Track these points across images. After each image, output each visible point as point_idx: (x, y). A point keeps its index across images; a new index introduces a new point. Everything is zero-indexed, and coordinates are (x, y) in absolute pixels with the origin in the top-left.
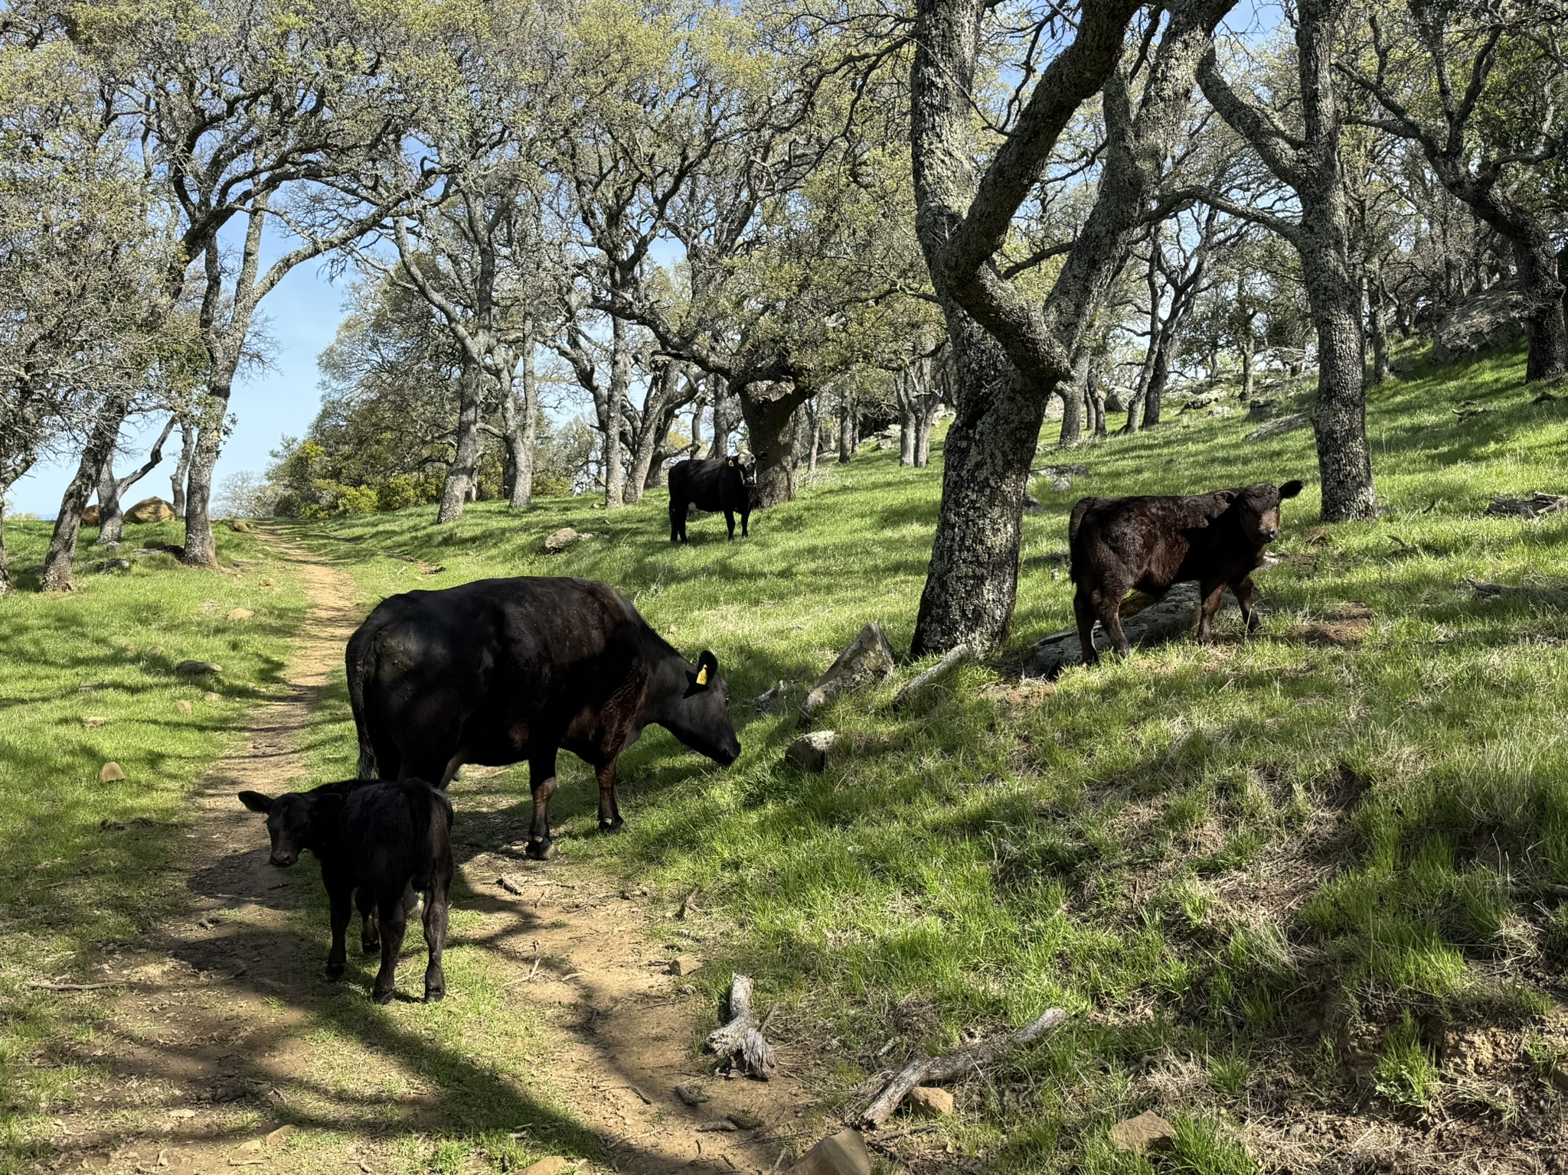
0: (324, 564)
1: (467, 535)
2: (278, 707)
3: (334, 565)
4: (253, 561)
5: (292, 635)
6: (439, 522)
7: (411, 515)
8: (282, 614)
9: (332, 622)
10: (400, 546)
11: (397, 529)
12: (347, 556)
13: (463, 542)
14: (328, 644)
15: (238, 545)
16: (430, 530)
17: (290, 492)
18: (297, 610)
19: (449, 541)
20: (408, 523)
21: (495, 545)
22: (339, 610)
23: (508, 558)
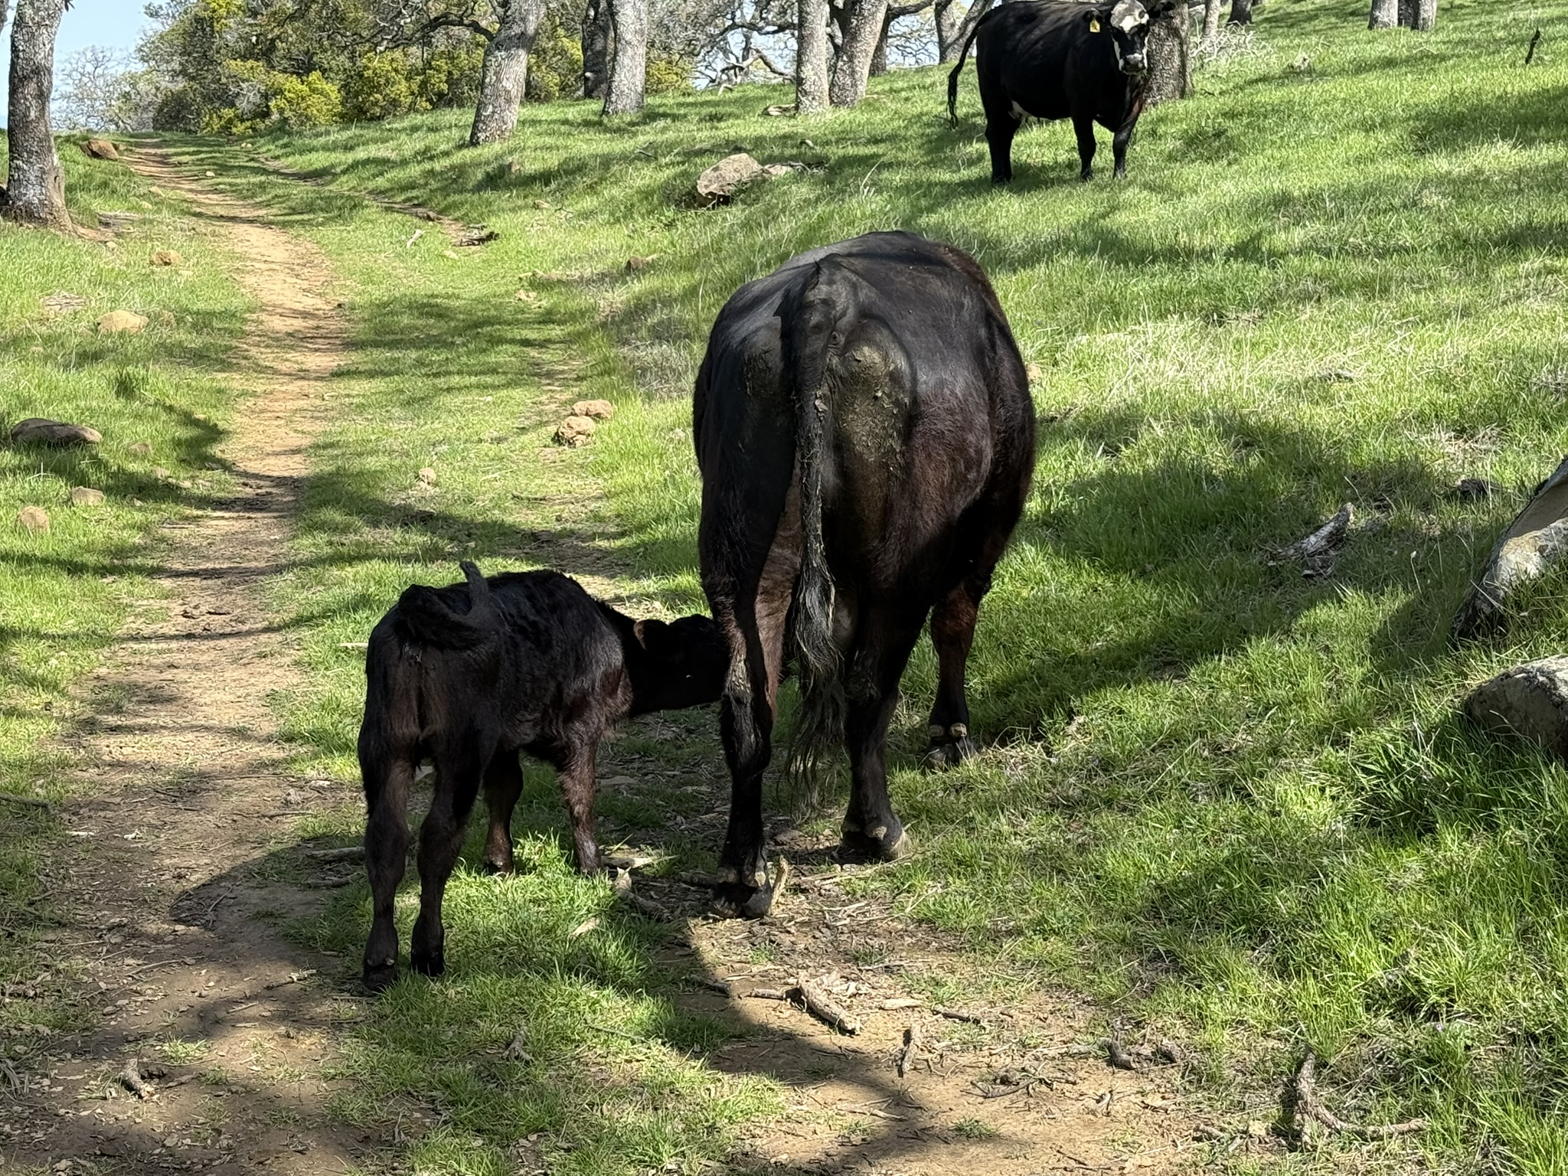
0: (268, 224)
1: (531, 167)
2: (221, 524)
3: (284, 225)
4: (136, 216)
5: (226, 366)
6: (474, 142)
7: (415, 129)
8: (203, 321)
9: (297, 340)
10: (403, 189)
11: (393, 156)
12: (310, 208)
13: (528, 181)
14: (296, 386)
15: (105, 184)
16: (457, 158)
17: (181, 84)
18: (229, 315)
19: (498, 179)
20: (412, 145)
21: (592, 188)
22: (305, 315)
23: (623, 214)
